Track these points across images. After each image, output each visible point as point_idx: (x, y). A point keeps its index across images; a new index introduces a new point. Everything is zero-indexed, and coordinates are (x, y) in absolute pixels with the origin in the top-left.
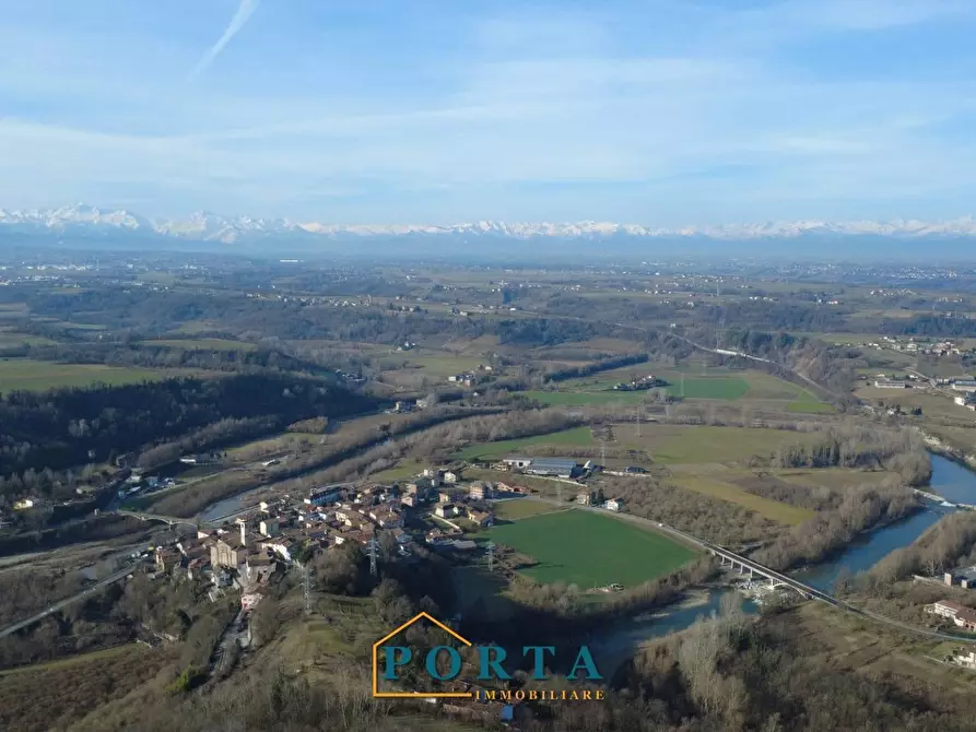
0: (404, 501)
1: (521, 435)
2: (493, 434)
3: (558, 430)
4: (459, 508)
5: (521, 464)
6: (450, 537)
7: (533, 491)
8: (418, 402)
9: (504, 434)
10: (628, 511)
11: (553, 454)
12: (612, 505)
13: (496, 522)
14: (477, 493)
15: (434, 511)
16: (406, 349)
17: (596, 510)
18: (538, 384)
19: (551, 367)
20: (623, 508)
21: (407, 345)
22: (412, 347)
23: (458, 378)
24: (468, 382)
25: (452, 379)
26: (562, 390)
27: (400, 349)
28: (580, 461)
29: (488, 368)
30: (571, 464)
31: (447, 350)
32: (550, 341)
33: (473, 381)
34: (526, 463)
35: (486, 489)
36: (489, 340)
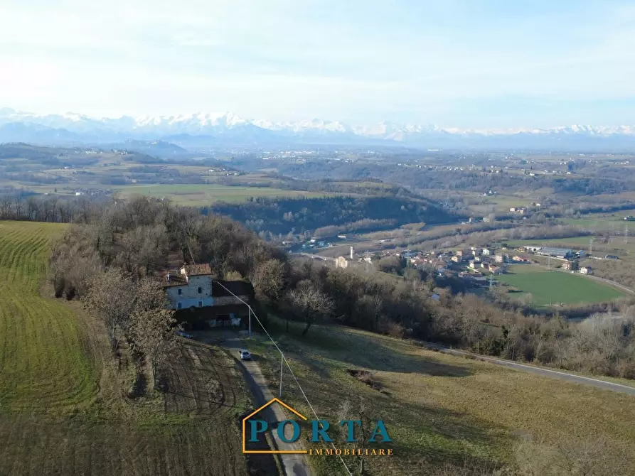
0: (453, 259)
1: (542, 238)
2: (524, 235)
3: (571, 237)
4: (485, 265)
5: (535, 250)
6: (473, 275)
7: (536, 262)
8: (484, 219)
9: (532, 236)
10: (593, 274)
11: (560, 247)
12: (584, 271)
13: (504, 273)
14: (499, 259)
15: (469, 265)
18: (569, 214)
19: (582, 206)
20: (590, 272)
21: (490, 192)
22: (493, 194)
23: (516, 210)
24: (522, 211)
25: (513, 210)
26: (585, 218)
27: (485, 195)
28: (575, 251)
29: (538, 205)
31: (517, 196)
32: (591, 193)
33: (525, 211)
34: (538, 249)
35: (504, 258)
36: (545, 190)
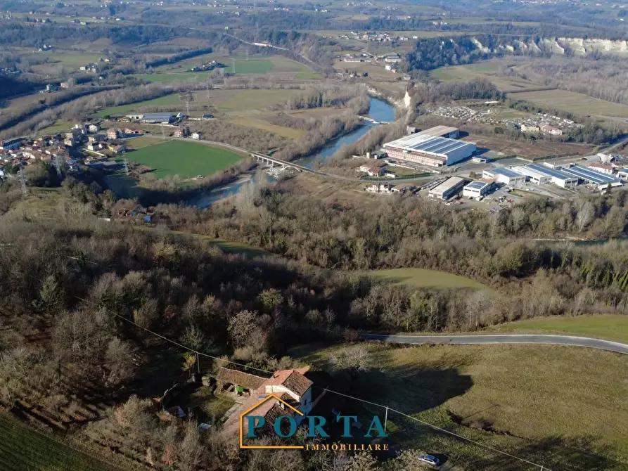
0: (66, 143)
1: (134, 101)
2: (117, 101)
3: (158, 97)
4: (103, 144)
5: (137, 118)
6: (100, 160)
7: (147, 132)
8: (62, 84)
9: (124, 101)
10: (204, 139)
11: (157, 111)
12: (195, 136)
13: (127, 151)
14: (112, 135)
15: (86, 147)
16: (44, 49)
17: (187, 139)
18: (142, 69)
19: (149, 58)
20: (202, 137)
21: (45, 47)
22: (48, 49)
23: (86, 68)
24: (94, 70)
25: (83, 68)
26: (158, 72)
27: (40, 50)
28: (174, 114)
29: (107, 60)
30: (169, 115)
31: (75, 49)
32: (147, 41)
33: (97, 70)
34: (140, 117)
35: (118, 133)
36: (104, 42)
